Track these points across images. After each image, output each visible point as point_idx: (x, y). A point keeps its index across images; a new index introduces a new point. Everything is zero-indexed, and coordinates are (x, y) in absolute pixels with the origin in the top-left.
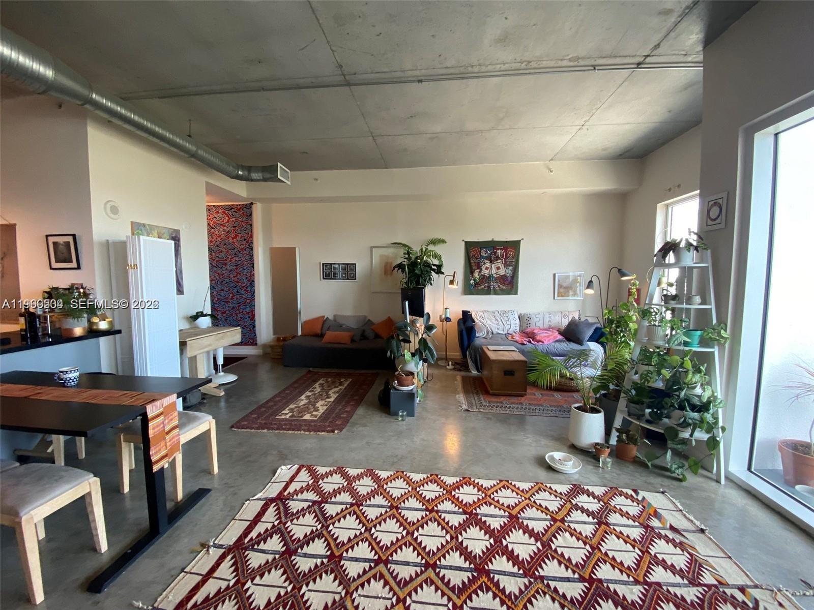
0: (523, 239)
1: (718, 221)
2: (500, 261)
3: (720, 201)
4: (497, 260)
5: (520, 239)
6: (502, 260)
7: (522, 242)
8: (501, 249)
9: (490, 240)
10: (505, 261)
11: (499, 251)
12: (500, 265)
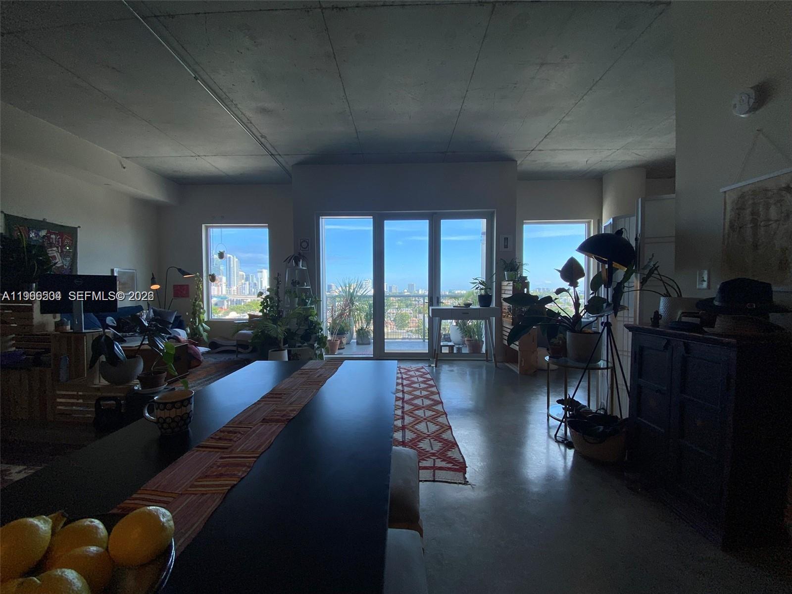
0: (79, 227)
1: (307, 249)
2: (55, 249)
3: (307, 241)
4: (51, 247)
5: (77, 227)
6: (57, 248)
7: (78, 229)
8: (54, 234)
9: (42, 220)
10: (62, 250)
11: (53, 236)
12: (55, 254)
